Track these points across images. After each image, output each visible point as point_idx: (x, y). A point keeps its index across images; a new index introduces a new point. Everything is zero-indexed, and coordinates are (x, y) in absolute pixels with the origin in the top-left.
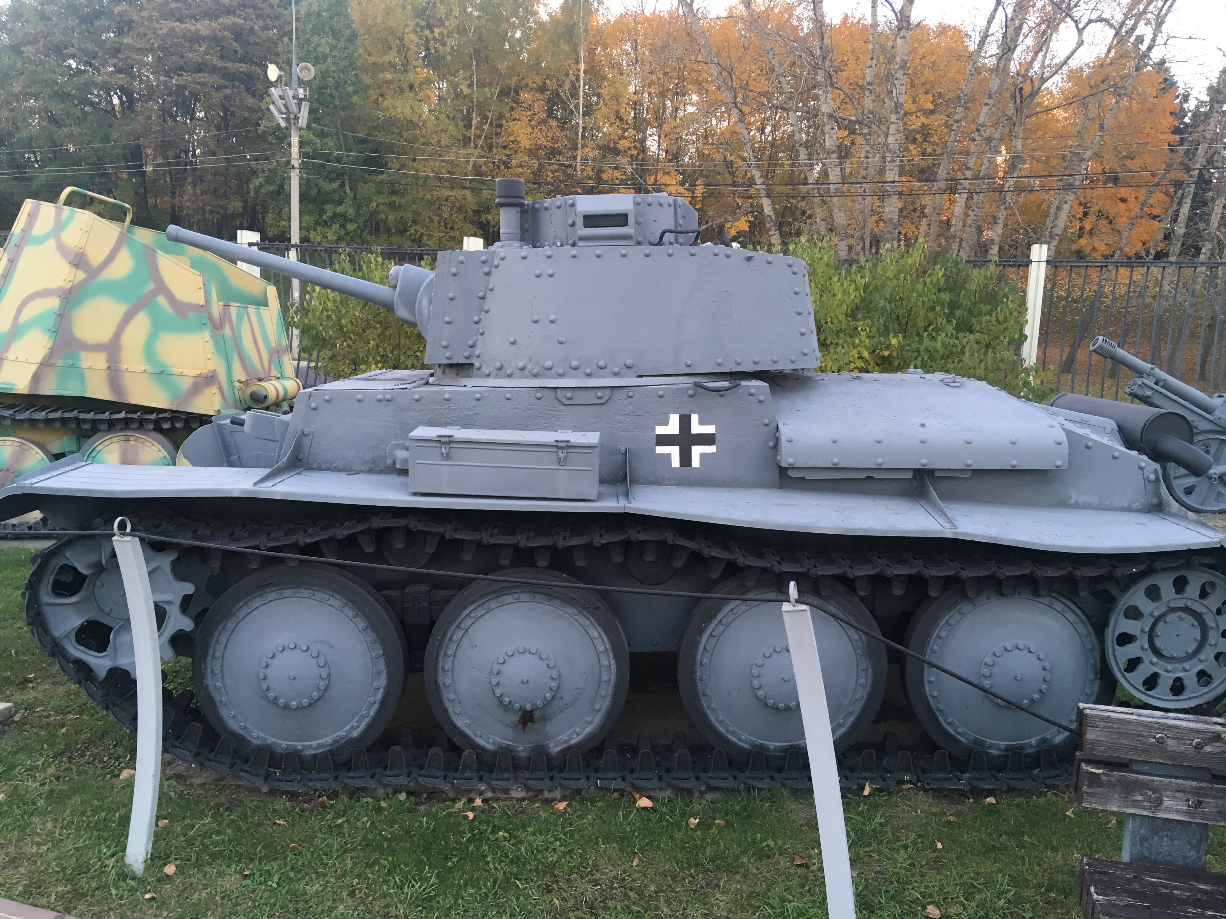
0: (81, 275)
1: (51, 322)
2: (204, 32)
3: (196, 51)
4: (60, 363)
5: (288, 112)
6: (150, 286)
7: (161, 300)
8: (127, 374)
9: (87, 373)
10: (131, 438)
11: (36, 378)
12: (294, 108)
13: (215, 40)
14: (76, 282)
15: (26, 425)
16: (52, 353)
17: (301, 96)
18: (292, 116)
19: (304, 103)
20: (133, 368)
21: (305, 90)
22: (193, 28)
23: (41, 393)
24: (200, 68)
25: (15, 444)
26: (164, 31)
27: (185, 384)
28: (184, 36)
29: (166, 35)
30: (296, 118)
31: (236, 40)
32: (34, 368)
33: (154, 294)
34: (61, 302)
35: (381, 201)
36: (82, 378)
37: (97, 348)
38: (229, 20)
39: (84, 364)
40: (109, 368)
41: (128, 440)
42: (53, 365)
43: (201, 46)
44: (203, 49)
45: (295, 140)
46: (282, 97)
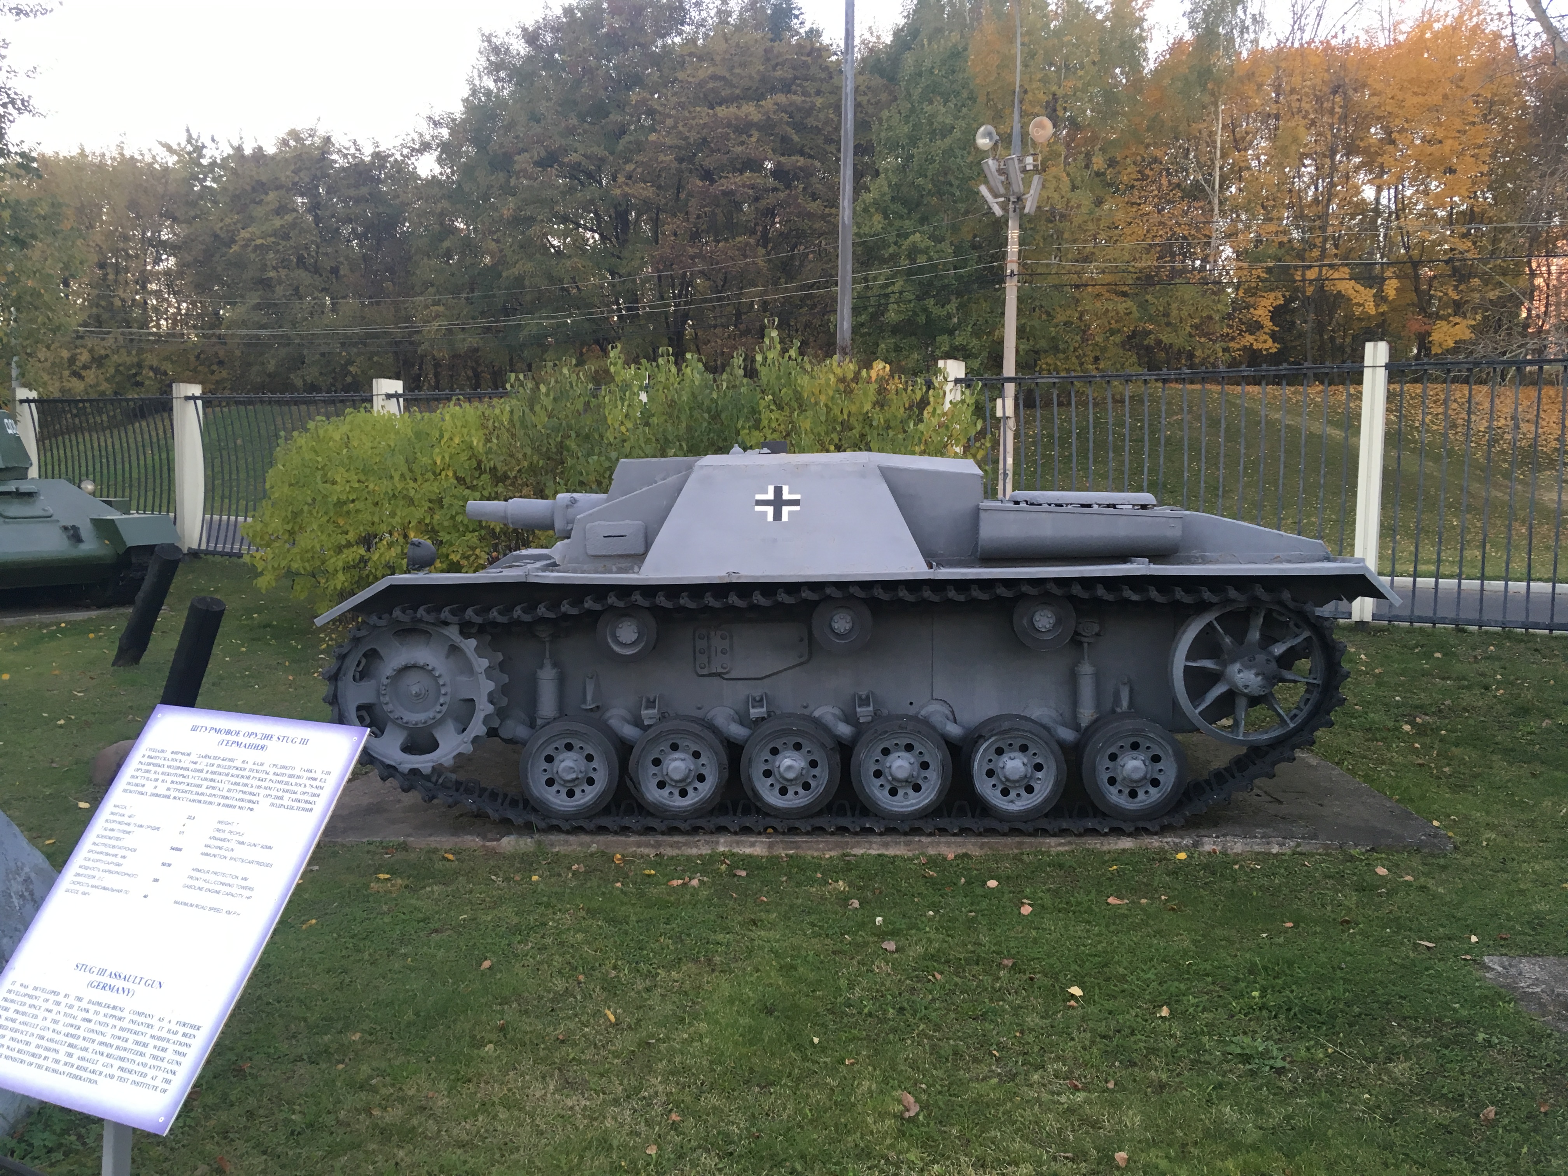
2: (756, 117)
3: (744, 143)
5: (1008, 193)
12: (1018, 185)
17: (1030, 167)
18: (1013, 199)
19: (1034, 178)
21: (1036, 159)
22: (741, 113)
24: (745, 166)
26: (702, 122)
29: (704, 126)
30: (1020, 201)
31: (790, 124)
38: (782, 98)
43: (750, 136)
44: (754, 139)
45: (1013, 234)
46: (1000, 172)
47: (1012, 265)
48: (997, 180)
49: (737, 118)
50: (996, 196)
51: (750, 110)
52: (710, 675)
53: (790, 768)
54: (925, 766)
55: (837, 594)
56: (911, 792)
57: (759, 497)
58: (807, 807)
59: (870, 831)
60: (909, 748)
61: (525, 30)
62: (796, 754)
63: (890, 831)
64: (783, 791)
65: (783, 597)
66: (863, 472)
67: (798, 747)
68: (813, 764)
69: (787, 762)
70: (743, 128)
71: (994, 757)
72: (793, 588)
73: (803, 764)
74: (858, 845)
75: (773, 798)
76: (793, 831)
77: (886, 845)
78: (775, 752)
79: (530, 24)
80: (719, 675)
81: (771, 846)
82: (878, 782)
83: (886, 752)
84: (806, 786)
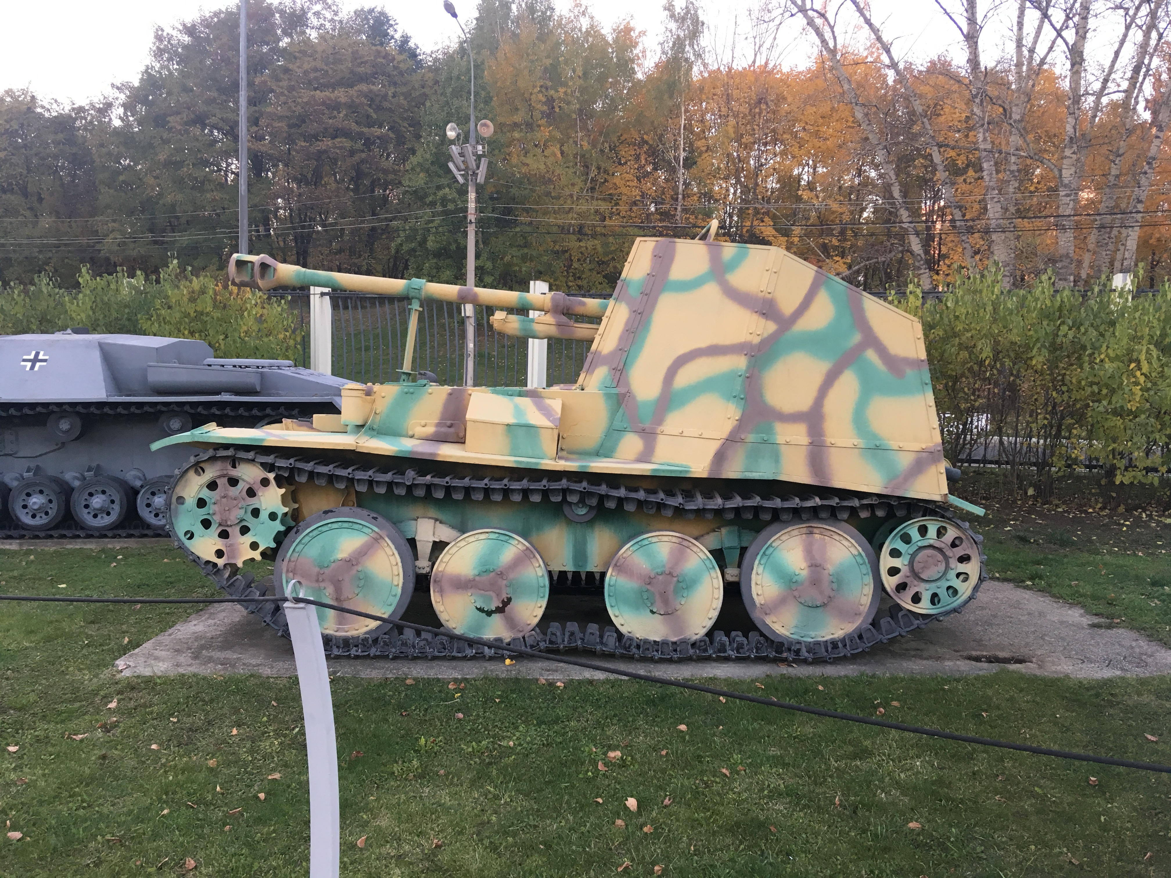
0: (771, 327)
1: (738, 386)
2: (343, 100)
3: (335, 117)
4: (751, 437)
5: (467, 168)
6: (856, 338)
7: (871, 355)
8: (833, 450)
9: (783, 449)
10: (816, 530)
11: (720, 457)
12: (473, 164)
13: (352, 107)
14: (765, 335)
15: (691, 516)
16: (741, 425)
17: (480, 153)
18: (470, 173)
19: (483, 159)
20: (840, 442)
21: (484, 148)
22: (332, 96)
23: (724, 476)
24: (337, 133)
25: (674, 540)
26: (305, 100)
27: (905, 461)
28: (324, 103)
29: (306, 103)
30: (475, 174)
31: (370, 106)
32: (715, 446)
33: (861, 348)
34: (749, 362)
35: (514, 254)
36: (776, 458)
37: (794, 418)
38: (364, 87)
39: (780, 439)
40: (811, 443)
41: (811, 533)
42: (742, 441)
43: (339, 113)
44: (341, 115)
45: (472, 196)
46: (462, 155)
47: (472, 217)
48: (459, 160)
49: (330, 99)
50: (459, 170)
51: (341, 95)
52: (6, 455)
53: (35, 503)
54: (113, 502)
55: (56, 409)
56: (105, 515)
57: (25, 357)
58: (46, 525)
59: (78, 537)
60: (104, 492)
61: (184, 25)
62: (40, 496)
63: (90, 536)
64: (34, 516)
65: (26, 411)
66: (88, 345)
67: (41, 492)
68: (50, 501)
69: (34, 500)
70: (335, 106)
71: (150, 497)
72: (32, 406)
73: (43, 501)
74: (71, 543)
75: (27, 520)
76: (37, 537)
77: (85, 543)
78: (29, 495)
79: (189, 22)
80: (11, 455)
81: (21, 545)
82: (87, 511)
83: (91, 495)
84: (47, 513)
